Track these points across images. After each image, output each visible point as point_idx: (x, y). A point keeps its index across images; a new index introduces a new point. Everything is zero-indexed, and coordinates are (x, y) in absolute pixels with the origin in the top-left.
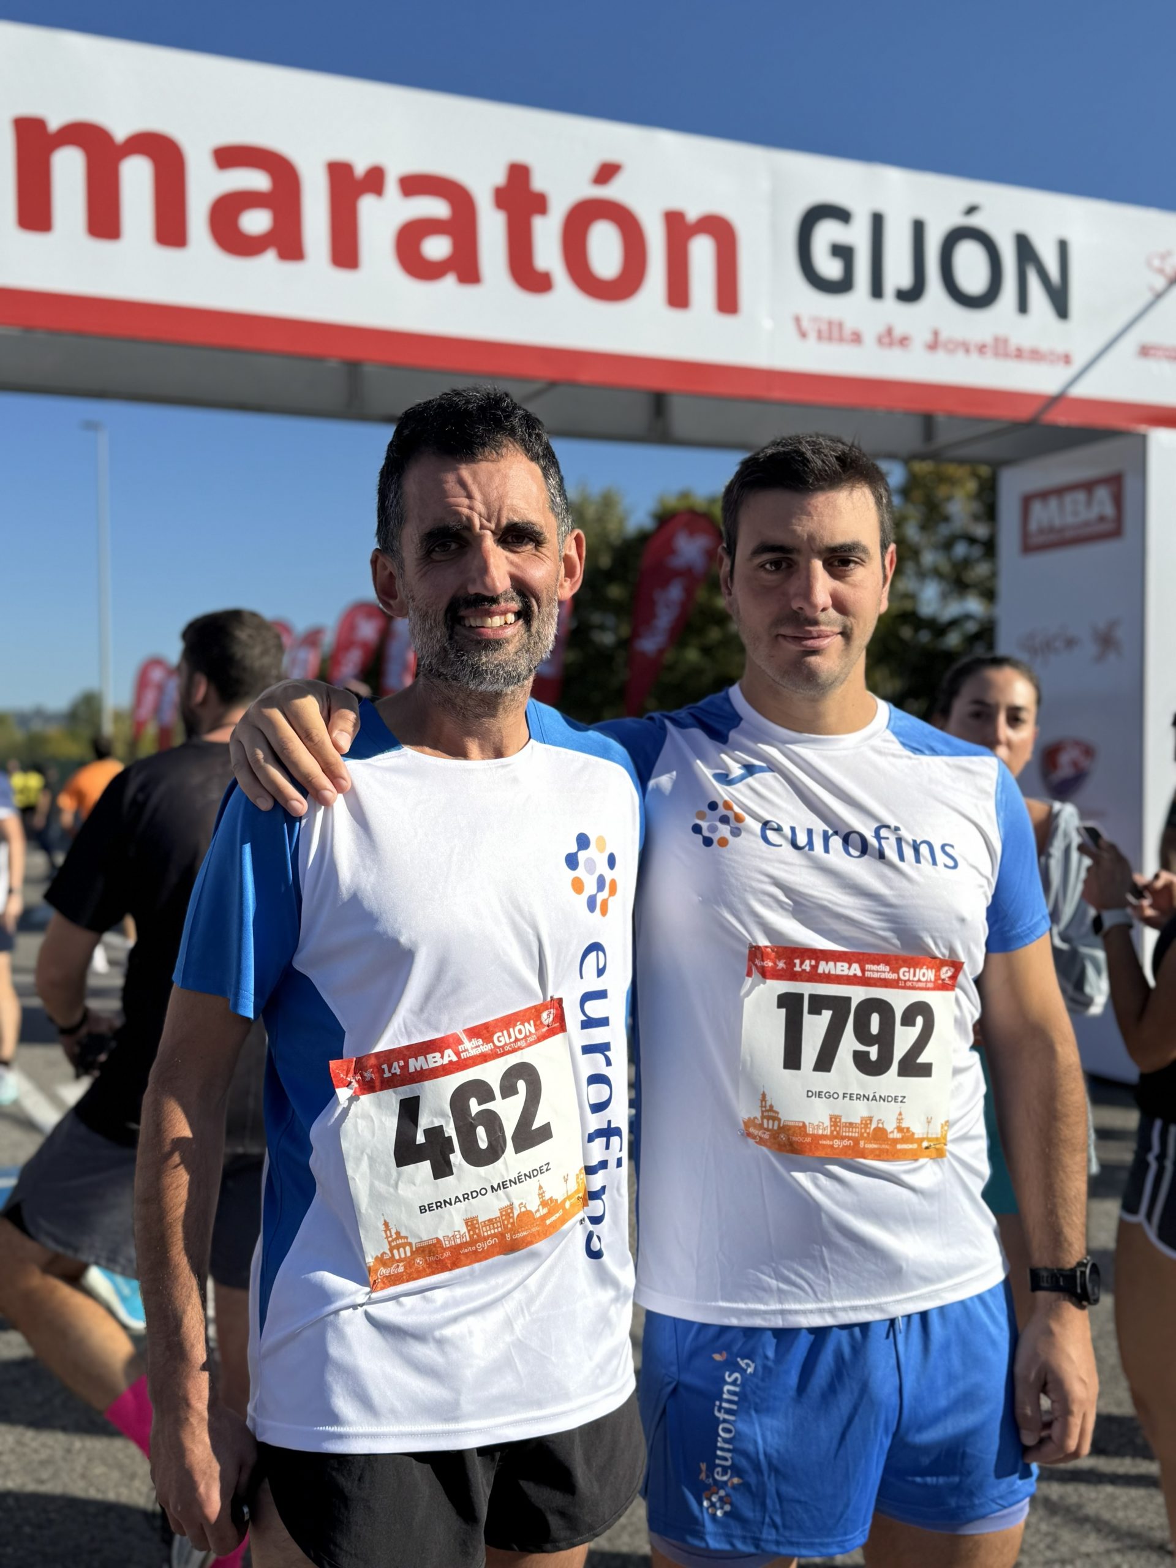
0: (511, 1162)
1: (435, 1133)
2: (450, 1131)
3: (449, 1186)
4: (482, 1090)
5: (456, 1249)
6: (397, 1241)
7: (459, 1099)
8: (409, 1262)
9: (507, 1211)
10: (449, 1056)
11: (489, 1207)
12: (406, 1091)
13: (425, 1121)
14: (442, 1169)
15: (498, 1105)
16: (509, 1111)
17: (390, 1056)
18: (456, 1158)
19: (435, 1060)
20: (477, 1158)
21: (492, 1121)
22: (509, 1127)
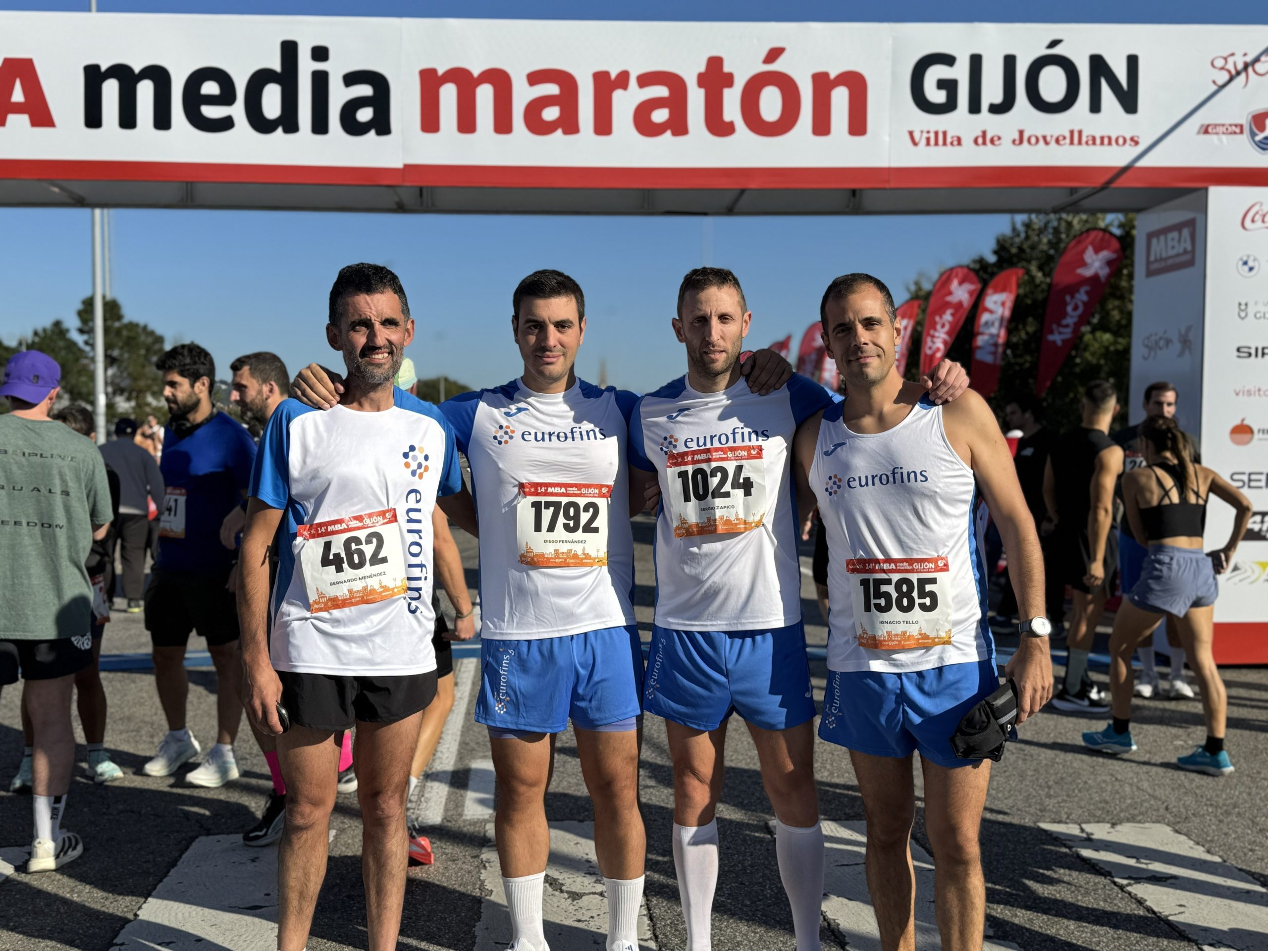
0: (368, 569)
1: (337, 555)
2: (343, 555)
3: (342, 576)
4: (357, 541)
5: (344, 601)
6: (321, 595)
7: (347, 544)
8: (326, 604)
9: (365, 588)
10: (344, 526)
11: (358, 586)
12: (327, 539)
13: (333, 551)
14: (339, 569)
15: (364, 547)
16: (368, 550)
17: (320, 525)
18: (345, 565)
19: (338, 527)
20: (353, 566)
21: (361, 553)
22: (368, 556)
